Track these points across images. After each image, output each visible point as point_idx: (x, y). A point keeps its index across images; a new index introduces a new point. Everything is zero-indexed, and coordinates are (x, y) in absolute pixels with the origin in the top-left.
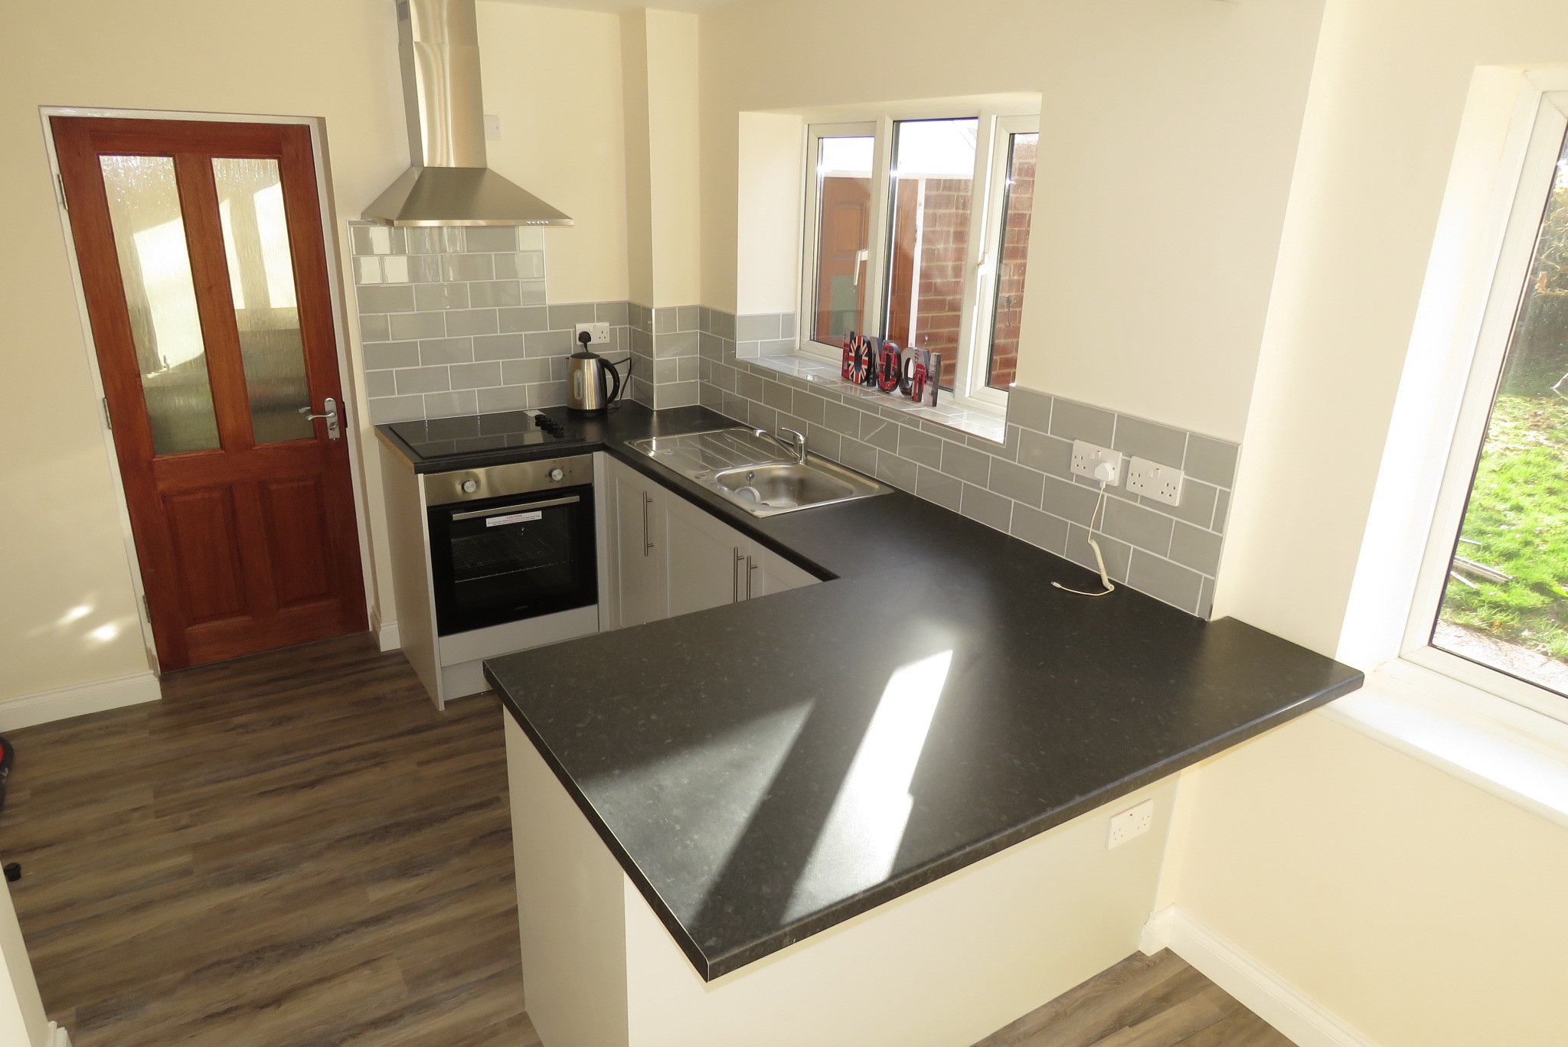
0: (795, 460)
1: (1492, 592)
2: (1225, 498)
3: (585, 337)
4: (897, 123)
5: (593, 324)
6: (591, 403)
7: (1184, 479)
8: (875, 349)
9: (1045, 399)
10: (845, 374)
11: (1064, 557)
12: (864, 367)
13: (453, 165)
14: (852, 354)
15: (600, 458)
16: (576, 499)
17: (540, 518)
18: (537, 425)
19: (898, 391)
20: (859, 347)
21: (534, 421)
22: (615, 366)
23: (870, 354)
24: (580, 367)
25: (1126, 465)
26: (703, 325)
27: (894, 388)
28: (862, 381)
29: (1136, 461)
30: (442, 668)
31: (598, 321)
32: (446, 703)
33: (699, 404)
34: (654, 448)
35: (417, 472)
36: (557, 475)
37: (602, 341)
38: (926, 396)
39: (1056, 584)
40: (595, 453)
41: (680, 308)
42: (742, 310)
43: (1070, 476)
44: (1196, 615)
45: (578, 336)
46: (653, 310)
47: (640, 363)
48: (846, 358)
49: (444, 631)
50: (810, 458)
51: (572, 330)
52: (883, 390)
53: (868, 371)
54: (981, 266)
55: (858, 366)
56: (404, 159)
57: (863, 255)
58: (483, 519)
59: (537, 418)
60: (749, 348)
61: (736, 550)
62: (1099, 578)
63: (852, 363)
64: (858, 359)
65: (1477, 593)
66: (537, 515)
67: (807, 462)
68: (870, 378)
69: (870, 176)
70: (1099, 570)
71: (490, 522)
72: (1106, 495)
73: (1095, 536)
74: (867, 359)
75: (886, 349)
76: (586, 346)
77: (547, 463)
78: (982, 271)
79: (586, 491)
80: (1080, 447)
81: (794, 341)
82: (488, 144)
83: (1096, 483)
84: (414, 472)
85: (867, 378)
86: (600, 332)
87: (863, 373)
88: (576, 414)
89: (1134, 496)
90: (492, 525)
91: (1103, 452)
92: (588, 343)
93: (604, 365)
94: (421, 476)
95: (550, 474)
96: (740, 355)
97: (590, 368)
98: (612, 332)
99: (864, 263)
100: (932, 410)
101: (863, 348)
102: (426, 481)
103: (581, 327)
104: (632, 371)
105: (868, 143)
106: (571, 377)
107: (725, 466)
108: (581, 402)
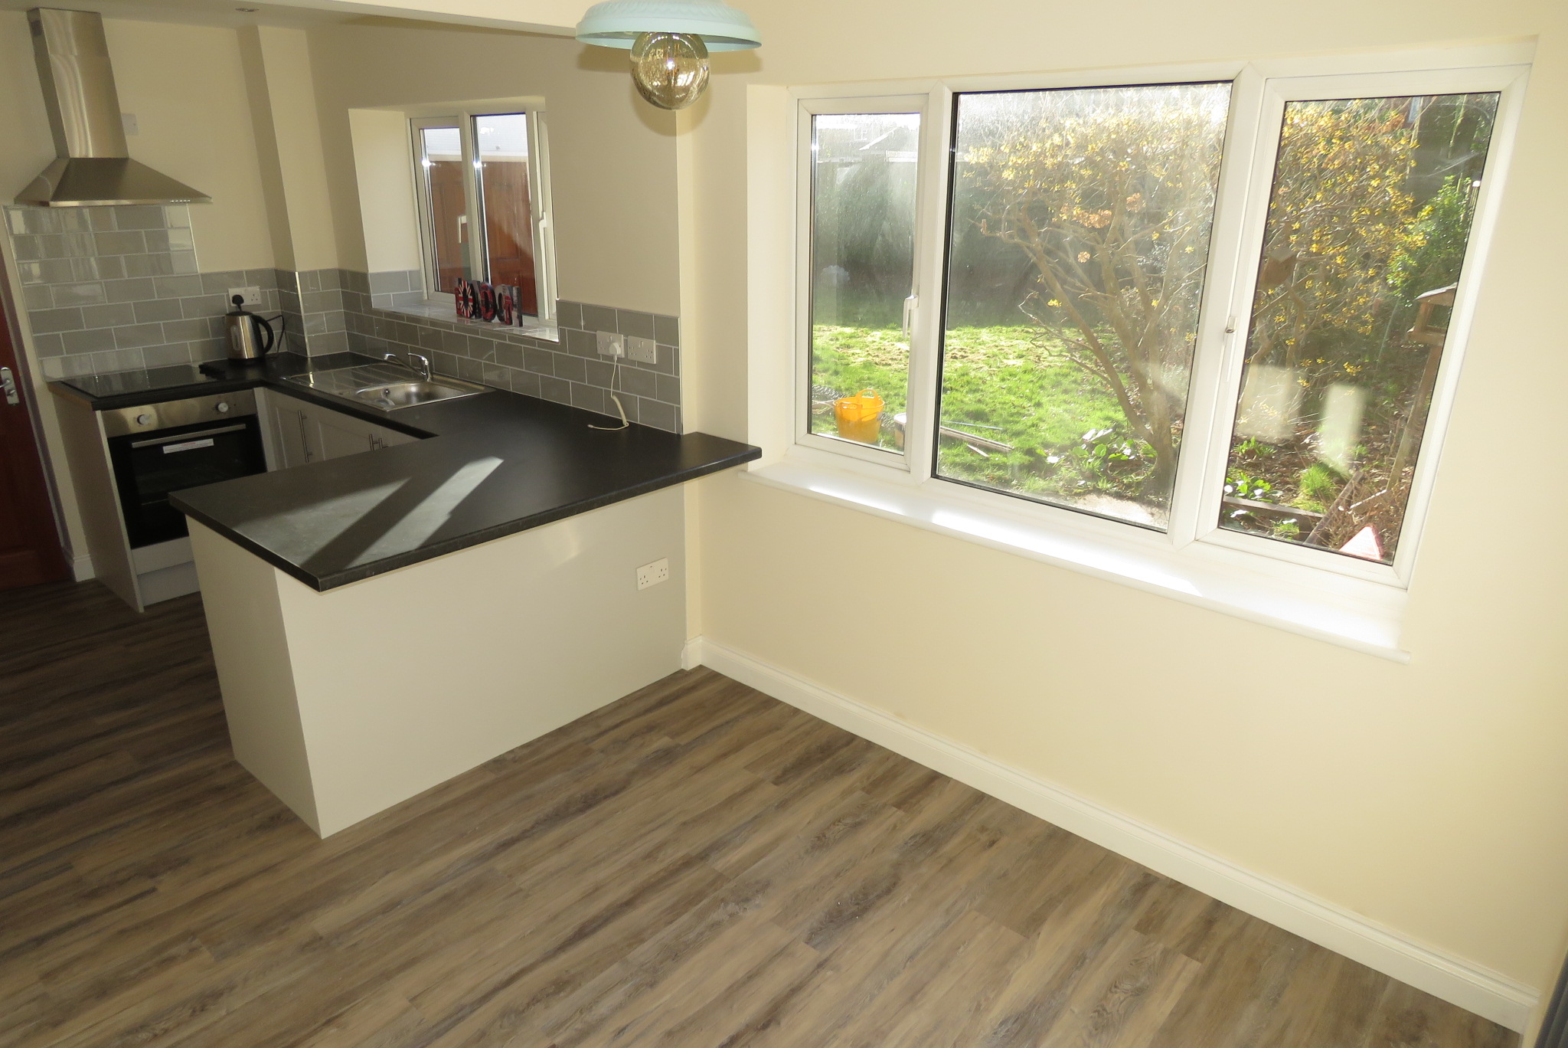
0: (423, 378)
1: (997, 458)
2: (677, 352)
3: (238, 300)
4: (474, 117)
5: (244, 288)
6: (248, 352)
7: (657, 346)
8: (476, 289)
9: (577, 305)
10: (459, 312)
11: (604, 414)
12: (471, 304)
13: (91, 156)
14: (461, 295)
15: (260, 393)
16: (242, 426)
17: (212, 444)
18: (201, 372)
19: (496, 320)
20: (465, 290)
21: (198, 370)
22: (269, 322)
23: (473, 293)
24: (236, 324)
25: (626, 341)
26: (343, 284)
27: (493, 318)
28: (471, 316)
29: (631, 338)
30: (138, 576)
31: (249, 286)
32: (146, 608)
33: (348, 351)
34: (312, 382)
35: (95, 409)
36: (223, 407)
37: (254, 302)
38: (515, 321)
39: (590, 426)
40: (255, 389)
41: (320, 271)
42: (373, 268)
43: (597, 356)
44: (675, 432)
45: (231, 299)
46: (297, 274)
47: (291, 319)
48: (457, 299)
49: (136, 543)
50: (435, 376)
51: (225, 294)
52: (486, 320)
53: (474, 306)
54: (541, 221)
55: (466, 304)
56: (49, 151)
57: (463, 219)
58: (160, 446)
59: (200, 366)
60: (382, 299)
61: (371, 436)
62: (621, 421)
63: (462, 302)
64: (465, 299)
65: (987, 459)
66: (210, 442)
67: (432, 379)
68: (476, 312)
69: (461, 160)
70: (621, 416)
71: (167, 450)
72: (619, 365)
73: (614, 393)
74: (471, 297)
75: (483, 288)
76: (239, 307)
77: (212, 399)
78: (542, 224)
79: (252, 421)
80: (600, 335)
81: (422, 293)
82: (128, 138)
83: (611, 358)
84: (91, 408)
85: (474, 312)
86: (252, 296)
87: (470, 309)
88: (237, 362)
89: (633, 362)
90: (168, 452)
91: (612, 336)
92: (242, 305)
93: (257, 321)
94: (99, 413)
95: (217, 407)
96: (376, 304)
97: (245, 325)
98: (263, 294)
99: (464, 226)
100: (519, 329)
101: (468, 289)
102: (103, 416)
103: (234, 291)
104: (286, 326)
105: (455, 132)
106: (228, 333)
107: (365, 386)
108: (241, 352)
